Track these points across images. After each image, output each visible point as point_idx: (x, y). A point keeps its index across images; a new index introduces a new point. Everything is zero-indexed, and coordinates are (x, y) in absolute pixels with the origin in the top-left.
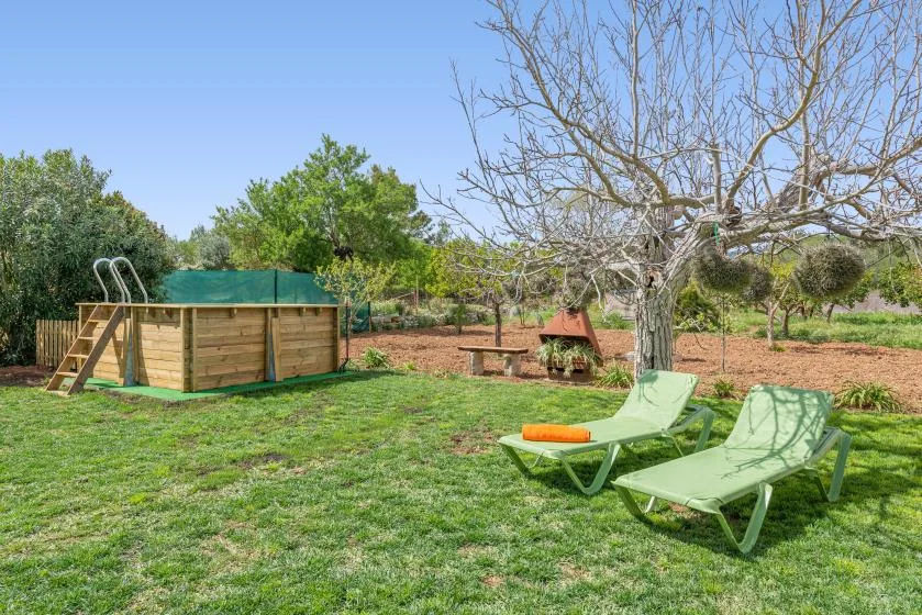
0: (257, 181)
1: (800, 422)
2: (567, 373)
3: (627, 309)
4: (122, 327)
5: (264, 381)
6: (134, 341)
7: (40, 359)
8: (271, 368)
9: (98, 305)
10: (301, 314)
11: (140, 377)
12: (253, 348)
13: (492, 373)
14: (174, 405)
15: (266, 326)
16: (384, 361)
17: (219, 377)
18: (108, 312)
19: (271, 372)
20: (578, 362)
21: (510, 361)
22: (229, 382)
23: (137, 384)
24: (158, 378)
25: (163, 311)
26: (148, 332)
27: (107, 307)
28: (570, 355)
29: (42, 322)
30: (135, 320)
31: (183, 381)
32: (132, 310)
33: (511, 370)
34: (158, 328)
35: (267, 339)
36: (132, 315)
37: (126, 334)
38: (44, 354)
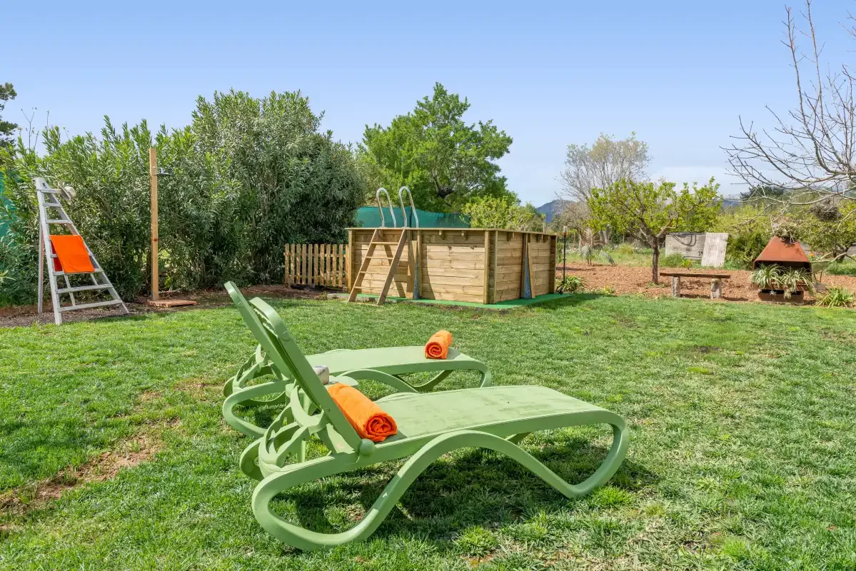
0: (371, 126)
2: (787, 294)
3: (688, 250)
4: (406, 248)
5: (521, 297)
6: (420, 261)
7: (290, 278)
8: (526, 286)
9: (376, 229)
10: (537, 241)
11: (423, 292)
12: (517, 268)
13: (696, 296)
14: (503, 312)
15: (524, 250)
16: (581, 285)
17: (501, 292)
18: (384, 235)
19: (526, 290)
20: (800, 285)
21: (717, 284)
22: (504, 297)
23: (420, 298)
24: (448, 292)
25: (463, 234)
26: (436, 252)
27: (384, 230)
28: (793, 279)
29: (293, 246)
30: (422, 242)
31: (486, 294)
32: (418, 233)
33: (717, 293)
34: (450, 248)
35: (523, 261)
36: (418, 237)
37: (412, 254)
38: (296, 274)
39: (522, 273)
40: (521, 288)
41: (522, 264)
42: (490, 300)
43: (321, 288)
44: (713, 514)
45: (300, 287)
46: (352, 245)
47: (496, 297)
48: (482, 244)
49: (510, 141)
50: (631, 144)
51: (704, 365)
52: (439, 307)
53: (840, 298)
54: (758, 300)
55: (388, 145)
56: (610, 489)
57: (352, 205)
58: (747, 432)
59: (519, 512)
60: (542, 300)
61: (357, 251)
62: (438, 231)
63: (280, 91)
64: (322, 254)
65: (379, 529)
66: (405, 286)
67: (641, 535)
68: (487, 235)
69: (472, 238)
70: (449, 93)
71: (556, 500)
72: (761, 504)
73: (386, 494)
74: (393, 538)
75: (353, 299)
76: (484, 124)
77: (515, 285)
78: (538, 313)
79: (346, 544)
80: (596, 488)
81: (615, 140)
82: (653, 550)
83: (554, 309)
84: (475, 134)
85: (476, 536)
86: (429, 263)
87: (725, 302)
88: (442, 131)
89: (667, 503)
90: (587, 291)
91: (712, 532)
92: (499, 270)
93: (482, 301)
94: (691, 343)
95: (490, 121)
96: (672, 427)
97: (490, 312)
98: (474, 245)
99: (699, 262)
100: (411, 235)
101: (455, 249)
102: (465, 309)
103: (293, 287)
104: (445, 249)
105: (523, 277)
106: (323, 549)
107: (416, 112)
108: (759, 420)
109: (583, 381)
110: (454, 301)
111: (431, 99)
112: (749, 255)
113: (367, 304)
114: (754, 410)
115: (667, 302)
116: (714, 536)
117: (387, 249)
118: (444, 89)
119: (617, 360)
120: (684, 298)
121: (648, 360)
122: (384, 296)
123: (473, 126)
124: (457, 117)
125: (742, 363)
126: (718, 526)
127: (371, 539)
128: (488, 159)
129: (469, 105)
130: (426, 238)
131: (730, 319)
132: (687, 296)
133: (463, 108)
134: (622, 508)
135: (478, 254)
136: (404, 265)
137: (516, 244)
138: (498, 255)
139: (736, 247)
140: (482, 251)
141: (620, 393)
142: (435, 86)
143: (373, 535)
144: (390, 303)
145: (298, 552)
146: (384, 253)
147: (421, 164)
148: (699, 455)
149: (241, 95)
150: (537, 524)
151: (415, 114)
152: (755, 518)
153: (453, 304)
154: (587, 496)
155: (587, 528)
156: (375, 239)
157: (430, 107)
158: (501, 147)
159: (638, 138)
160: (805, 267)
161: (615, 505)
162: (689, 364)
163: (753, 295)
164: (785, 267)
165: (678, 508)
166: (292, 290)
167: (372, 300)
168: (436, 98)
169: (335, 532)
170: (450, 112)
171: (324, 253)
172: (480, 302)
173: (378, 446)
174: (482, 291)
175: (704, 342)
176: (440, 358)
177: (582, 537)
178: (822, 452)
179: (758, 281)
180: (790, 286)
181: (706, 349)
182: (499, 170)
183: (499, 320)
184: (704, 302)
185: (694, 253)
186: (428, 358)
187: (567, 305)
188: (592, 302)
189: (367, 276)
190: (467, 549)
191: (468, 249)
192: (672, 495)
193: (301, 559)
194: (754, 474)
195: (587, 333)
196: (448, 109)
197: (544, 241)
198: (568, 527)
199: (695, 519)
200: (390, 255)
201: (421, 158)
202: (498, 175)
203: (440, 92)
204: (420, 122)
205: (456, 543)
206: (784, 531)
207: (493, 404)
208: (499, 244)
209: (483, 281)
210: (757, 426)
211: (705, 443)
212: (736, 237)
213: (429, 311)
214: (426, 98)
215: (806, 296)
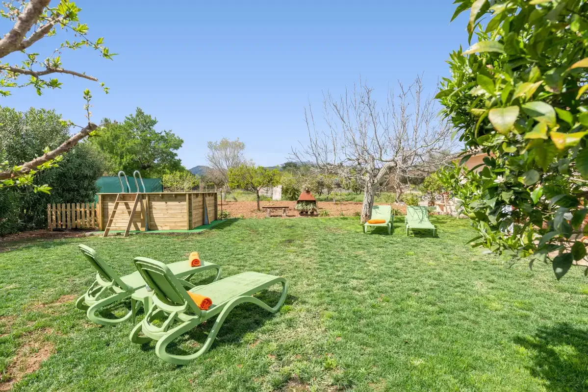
1: (423, 214)
2: (309, 213)
3: (267, 193)
4: (139, 204)
5: (203, 224)
6: (148, 210)
7: (52, 225)
8: (206, 219)
9: (118, 194)
10: (209, 196)
11: (151, 226)
12: (201, 210)
13: (277, 216)
14: (199, 234)
15: (204, 201)
16: (229, 215)
17: (195, 223)
18: (124, 197)
19: (206, 221)
20: (313, 209)
21: (284, 211)
22: (197, 225)
23: (149, 230)
24: (166, 226)
25: (174, 196)
26: (158, 205)
27: (123, 195)
28: (310, 207)
29: (54, 205)
30: (149, 200)
31: (188, 225)
32: (147, 195)
33: (285, 214)
34: (166, 203)
35: (204, 207)
36: (147, 198)
37: (143, 207)
38: (57, 222)
39: (203, 213)
40: (203, 220)
41: (203, 208)
42: (190, 228)
43: (77, 229)
44: (318, 306)
45: (61, 230)
46: (102, 203)
47: (193, 226)
48: (185, 200)
49: (182, 141)
50: (238, 143)
51: (292, 248)
52: (163, 234)
53: (326, 213)
54: (299, 216)
55: (108, 140)
56: (285, 306)
57: (94, 178)
58: (316, 274)
59: (259, 323)
60: (213, 225)
61: (104, 207)
62: (159, 194)
63: (37, 108)
64: (78, 208)
65: (212, 346)
66: (139, 224)
67: (301, 319)
68: (187, 195)
69: (179, 198)
70: (145, 114)
71: (270, 315)
72: (330, 298)
73: (213, 331)
74: (218, 348)
75: (106, 235)
76: (167, 132)
77: (201, 219)
78: (215, 232)
79: (200, 356)
80: (281, 307)
81: (230, 141)
82: (306, 323)
83: (222, 229)
84: (162, 137)
85: (249, 336)
86: (154, 211)
87: (288, 218)
88: (144, 134)
89: (304, 306)
90: (232, 217)
91: (320, 311)
92: (194, 212)
93: (186, 228)
94: (284, 239)
95: (171, 131)
96: (294, 277)
97: (193, 234)
98: (180, 201)
99: (272, 198)
100: (142, 197)
101: (169, 203)
102: (178, 234)
103: (54, 230)
104: (164, 203)
105: (204, 214)
106: (192, 361)
107: (125, 122)
108: (318, 269)
109: (252, 264)
110: (170, 230)
111: (134, 116)
112: (290, 194)
113: (117, 237)
114: (315, 265)
115: (267, 220)
116: (321, 313)
117: (126, 204)
118: (142, 111)
119: (260, 252)
120: (273, 217)
121: (272, 249)
122: (128, 231)
123: (161, 133)
124: (151, 127)
125: (304, 245)
126: (321, 309)
127: (209, 351)
128: (171, 150)
129: (157, 122)
130: (151, 198)
131: (293, 226)
132: (274, 216)
133: (154, 123)
134: (290, 312)
135: (183, 205)
136: (139, 213)
137: (200, 199)
138: (193, 205)
139: (285, 191)
140: (185, 204)
141: (269, 266)
142: (137, 109)
143: (210, 348)
144: (132, 235)
145: (182, 366)
146: (125, 207)
147: (131, 151)
148: (305, 286)
149: (8, 110)
150: (268, 325)
151: (124, 123)
152: (329, 304)
153: (171, 231)
154: (279, 311)
155: (284, 322)
156: (118, 199)
157: (135, 121)
158: (178, 145)
159: (240, 141)
160: (314, 202)
161: (288, 311)
162: (287, 249)
163: (297, 213)
164: (308, 202)
165: (307, 307)
166: (54, 232)
167: (119, 234)
168: (137, 116)
169: (190, 354)
170: (147, 124)
171: (80, 208)
172: (185, 229)
173: (208, 312)
174: (186, 224)
175: (287, 238)
176: (198, 266)
177: (283, 325)
178: (339, 276)
179: (299, 208)
180: (310, 210)
181: (290, 241)
182: (177, 156)
183: (199, 238)
184: (281, 218)
185: (269, 195)
186: (192, 267)
187: (227, 226)
188: (236, 223)
189: (114, 221)
190: (247, 342)
191: (177, 203)
192: (304, 302)
193: (183, 368)
194: (324, 289)
195: (242, 240)
196: (145, 122)
197: (212, 196)
198: (278, 324)
199: (313, 308)
200: (128, 208)
201: (131, 148)
202: (176, 158)
203: (140, 113)
204: (128, 128)
205: (242, 341)
206: (339, 305)
207: (239, 283)
208: (193, 200)
209: (186, 218)
210: (318, 271)
211: (305, 281)
212: (285, 187)
213: (159, 237)
214: (131, 115)
215: (315, 213)
